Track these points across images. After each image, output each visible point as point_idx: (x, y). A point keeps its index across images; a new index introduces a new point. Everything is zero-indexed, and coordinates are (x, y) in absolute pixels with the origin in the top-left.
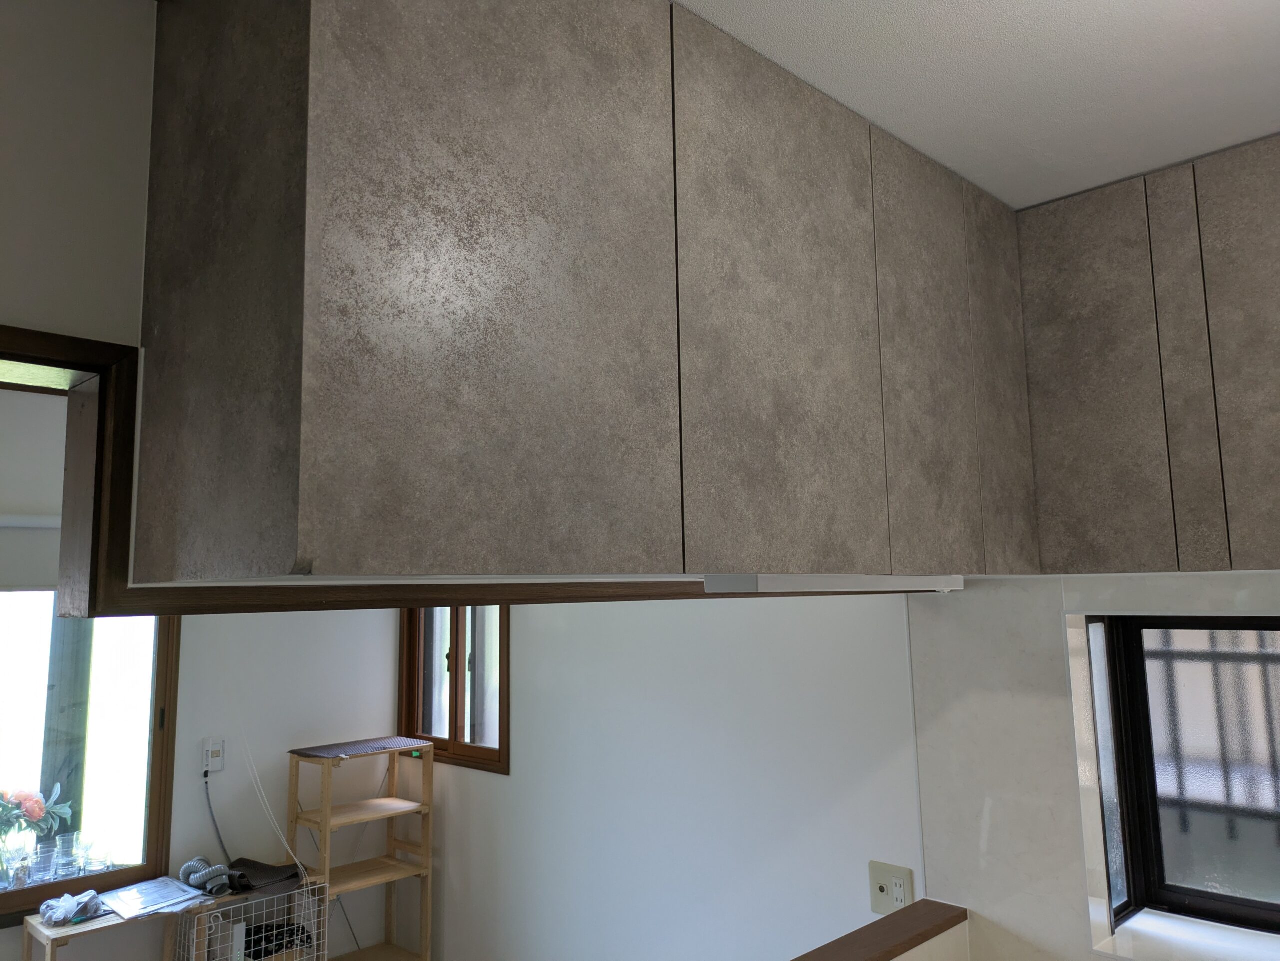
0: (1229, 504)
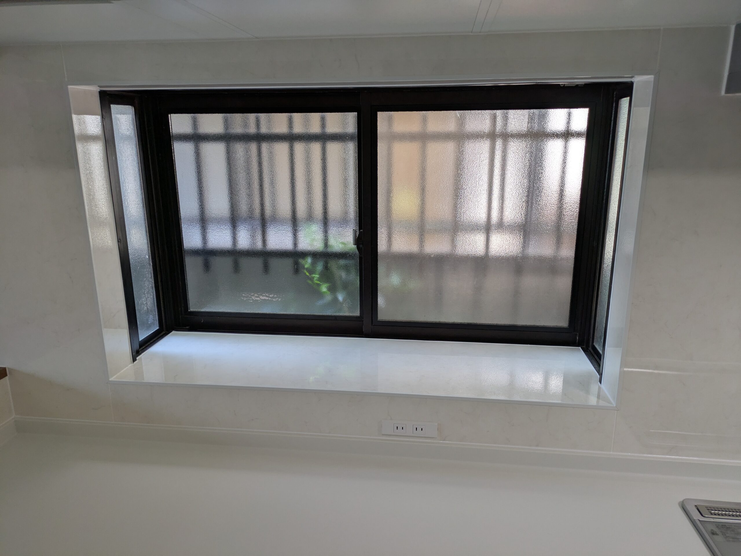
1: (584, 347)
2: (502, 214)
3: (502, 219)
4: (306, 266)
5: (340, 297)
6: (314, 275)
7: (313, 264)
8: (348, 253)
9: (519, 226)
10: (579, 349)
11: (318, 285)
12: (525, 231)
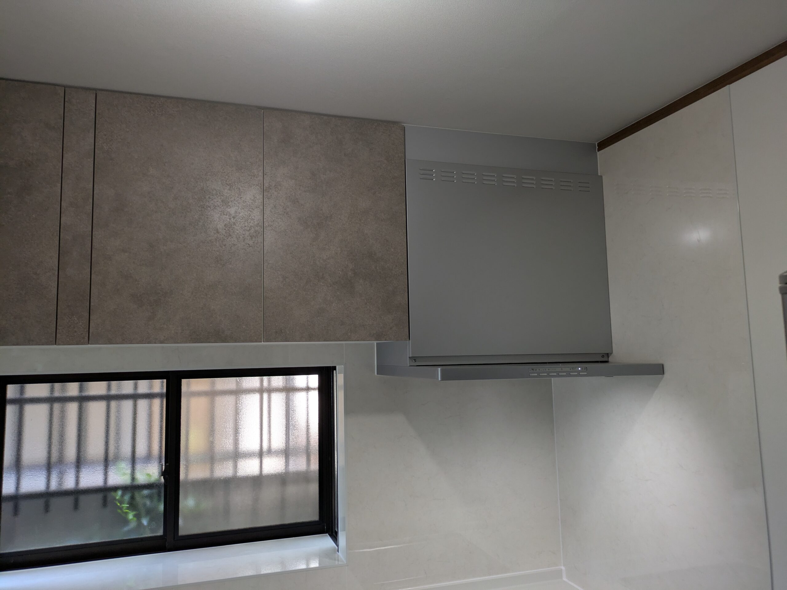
0: (92, 304)
1: (330, 533)
2: (270, 443)
3: (270, 447)
4: (117, 498)
5: (145, 522)
6: (124, 505)
7: (122, 496)
8: (155, 484)
9: (281, 451)
10: (327, 535)
11: (126, 513)
12: (286, 454)
